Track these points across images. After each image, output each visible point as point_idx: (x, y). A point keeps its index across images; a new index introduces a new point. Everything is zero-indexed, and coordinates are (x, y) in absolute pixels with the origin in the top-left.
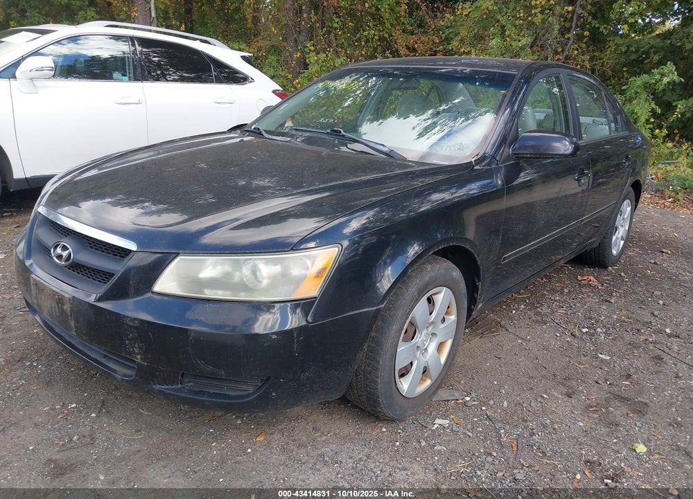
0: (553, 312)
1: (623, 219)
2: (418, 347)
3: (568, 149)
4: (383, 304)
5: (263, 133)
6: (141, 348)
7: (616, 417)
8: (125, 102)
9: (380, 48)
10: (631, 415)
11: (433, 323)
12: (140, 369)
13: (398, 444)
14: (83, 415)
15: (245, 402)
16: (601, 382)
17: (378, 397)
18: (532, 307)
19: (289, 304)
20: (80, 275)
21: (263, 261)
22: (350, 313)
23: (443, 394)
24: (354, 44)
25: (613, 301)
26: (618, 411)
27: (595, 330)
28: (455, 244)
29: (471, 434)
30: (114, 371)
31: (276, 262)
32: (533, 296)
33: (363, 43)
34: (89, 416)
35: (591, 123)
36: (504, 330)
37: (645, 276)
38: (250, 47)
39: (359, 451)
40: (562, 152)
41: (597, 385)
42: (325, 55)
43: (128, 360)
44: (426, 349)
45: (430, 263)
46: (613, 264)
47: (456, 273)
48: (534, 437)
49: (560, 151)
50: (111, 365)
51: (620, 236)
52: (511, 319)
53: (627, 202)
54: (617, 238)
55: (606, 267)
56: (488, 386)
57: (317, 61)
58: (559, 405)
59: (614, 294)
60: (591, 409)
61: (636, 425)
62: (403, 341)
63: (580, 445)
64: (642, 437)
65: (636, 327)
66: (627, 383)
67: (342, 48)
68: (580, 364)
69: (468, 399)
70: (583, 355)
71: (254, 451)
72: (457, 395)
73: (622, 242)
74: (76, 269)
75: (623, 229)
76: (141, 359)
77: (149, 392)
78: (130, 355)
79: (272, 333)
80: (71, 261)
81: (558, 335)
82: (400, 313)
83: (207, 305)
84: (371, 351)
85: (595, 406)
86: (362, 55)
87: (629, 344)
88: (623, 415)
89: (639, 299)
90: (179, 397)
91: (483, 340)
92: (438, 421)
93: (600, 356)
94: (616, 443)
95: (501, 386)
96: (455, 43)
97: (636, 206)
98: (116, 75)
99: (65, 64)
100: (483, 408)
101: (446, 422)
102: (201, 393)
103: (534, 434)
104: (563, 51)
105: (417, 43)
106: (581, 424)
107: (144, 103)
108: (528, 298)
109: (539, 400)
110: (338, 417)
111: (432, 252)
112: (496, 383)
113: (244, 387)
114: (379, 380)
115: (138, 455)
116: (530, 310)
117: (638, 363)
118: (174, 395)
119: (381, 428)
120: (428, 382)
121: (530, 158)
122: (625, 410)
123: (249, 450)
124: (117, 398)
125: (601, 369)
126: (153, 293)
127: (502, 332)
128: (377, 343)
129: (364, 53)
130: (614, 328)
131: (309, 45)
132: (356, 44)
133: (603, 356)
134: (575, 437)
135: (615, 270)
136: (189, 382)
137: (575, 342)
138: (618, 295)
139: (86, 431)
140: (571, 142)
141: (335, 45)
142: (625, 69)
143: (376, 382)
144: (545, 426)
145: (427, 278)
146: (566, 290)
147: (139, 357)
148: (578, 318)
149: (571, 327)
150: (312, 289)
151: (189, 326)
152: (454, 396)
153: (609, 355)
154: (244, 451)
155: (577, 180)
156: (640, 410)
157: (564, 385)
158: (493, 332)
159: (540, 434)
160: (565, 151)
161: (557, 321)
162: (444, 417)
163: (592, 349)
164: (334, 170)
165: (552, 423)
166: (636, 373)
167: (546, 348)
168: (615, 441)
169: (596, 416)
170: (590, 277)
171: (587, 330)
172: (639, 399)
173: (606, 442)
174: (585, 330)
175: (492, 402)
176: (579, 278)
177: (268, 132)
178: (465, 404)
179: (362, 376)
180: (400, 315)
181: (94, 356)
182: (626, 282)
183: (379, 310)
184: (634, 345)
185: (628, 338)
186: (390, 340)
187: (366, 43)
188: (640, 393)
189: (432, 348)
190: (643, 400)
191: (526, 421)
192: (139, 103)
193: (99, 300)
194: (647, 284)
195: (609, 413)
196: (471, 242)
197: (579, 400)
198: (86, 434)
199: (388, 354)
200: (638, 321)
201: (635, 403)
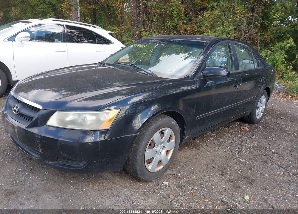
0: (225, 141)
1: (262, 103)
2: (156, 152)
3: (225, 74)
4: (138, 133)
5: (105, 64)
6: (41, 147)
7: (240, 185)
8: (59, 51)
9: (172, 30)
10: (247, 184)
11: (163, 142)
12: (41, 155)
13: (145, 190)
14: (23, 173)
15: (80, 169)
16: (237, 170)
17: (137, 171)
18: (217, 139)
19: (98, 131)
20: (22, 118)
21: (89, 114)
22: (124, 136)
23: (169, 172)
24: (162, 28)
25: (253, 138)
26: (241, 182)
27: (241, 149)
28: (172, 110)
29: (177, 188)
30: (33, 156)
31: (93, 115)
32: (219, 134)
33: (165, 28)
34: (25, 174)
35: (248, 63)
36: (202, 147)
37: (271, 128)
38: (118, 28)
39: (128, 192)
40: (223, 75)
41: (236, 171)
42: (149, 33)
43: (37, 151)
44: (160, 153)
45: (161, 117)
46: (257, 123)
47: (174, 122)
48: (203, 191)
49: (221, 74)
50: (32, 154)
51: (260, 111)
52: (206, 143)
53: (263, 97)
54: (259, 111)
55: (254, 124)
56: (189, 170)
57: (145, 35)
58: (217, 178)
59: (255, 135)
60: (230, 181)
61: (248, 188)
62: (148, 148)
63: (221, 195)
64: (249, 193)
65: (260, 149)
66: (249, 171)
67: (157, 29)
68: (231, 163)
69: (179, 174)
70: (233, 159)
71: (87, 190)
72: (175, 172)
73: (262, 114)
74: (21, 115)
75: (262, 108)
76: (41, 151)
77: (45, 164)
78: (37, 149)
79: (89, 143)
80: (19, 112)
81: (225, 151)
82: (146, 137)
83: (66, 131)
84: (134, 152)
85: (232, 180)
86: (165, 33)
87: (255, 156)
88: (243, 184)
89: (265, 138)
90: (55, 166)
91: (192, 151)
92: (164, 183)
93: (240, 160)
94: (237, 195)
95: (194, 170)
96: (203, 28)
97: (268, 99)
98: (56, 40)
99: (38, 35)
100: (185, 178)
101: (167, 183)
102: (64, 165)
103: (203, 190)
104: (248, 32)
105: (188, 28)
106: (224, 187)
107: (67, 51)
108: (216, 135)
109: (209, 176)
110: (124, 179)
111: (161, 113)
112: (193, 169)
113: (80, 164)
114: (137, 164)
115: (41, 190)
116: (216, 140)
117: (256, 164)
118: (54, 166)
119: (140, 184)
120: (162, 167)
121: (209, 77)
122: (244, 182)
123: (85, 190)
124: (37, 168)
125: (239, 165)
126: (47, 125)
127: (201, 149)
128: (136, 149)
129: (166, 32)
130: (250, 149)
131: (142, 28)
132: (163, 28)
133: (242, 160)
134: (220, 192)
135: (258, 125)
136: (60, 161)
137: (231, 154)
138: (256, 135)
139: (22, 179)
140: (227, 71)
141: (154, 28)
142: (276, 40)
143: (136, 164)
144: (208, 187)
145: (159, 124)
146: (234, 133)
147: (40, 150)
148: (236, 144)
149: (231, 148)
150: (107, 126)
151: (58, 138)
152: (174, 173)
153: (244, 160)
154: (83, 190)
155: (234, 86)
156: (251, 182)
157: (222, 171)
158: (197, 148)
159: (205, 190)
160: (224, 74)
161: (226, 145)
162: (167, 181)
163: (238, 157)
164: (126, 80)
165: (212, 185)
166: (254, 167)
167: (218, 156)
168: (237, 194)
169: (231, 184)
170: (246, 128)
171: (238, 149)
172: (252, 178)
173: (233, 194)
174: (237, 149)
175: (189, 176)
176: (241, 128)
177: (108, 64)
178: (177, 176)
179: (130, 162)
180: (146, 138)
181: (26, 150)
182: (261, 130)
183: (136, 136)
184: (256, 156)
185: (254, 153)
186: (142, 148)
187: (166, 28)
188: (253, 175)
189: (163, 152)
190: (254, 178)
191: (201, 184)
192: (65, 51)
193: (27, 127)
194: (270, 132)
195: (237, 182)
196: (180, 110)
197: (226, 177)
198: (22, 180)
199: (141, 153)
200: (262, 146)
201: (250, 179)
